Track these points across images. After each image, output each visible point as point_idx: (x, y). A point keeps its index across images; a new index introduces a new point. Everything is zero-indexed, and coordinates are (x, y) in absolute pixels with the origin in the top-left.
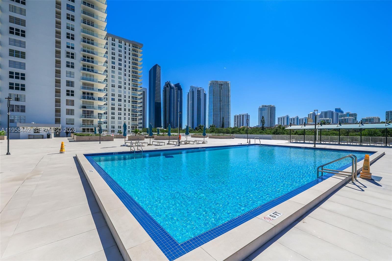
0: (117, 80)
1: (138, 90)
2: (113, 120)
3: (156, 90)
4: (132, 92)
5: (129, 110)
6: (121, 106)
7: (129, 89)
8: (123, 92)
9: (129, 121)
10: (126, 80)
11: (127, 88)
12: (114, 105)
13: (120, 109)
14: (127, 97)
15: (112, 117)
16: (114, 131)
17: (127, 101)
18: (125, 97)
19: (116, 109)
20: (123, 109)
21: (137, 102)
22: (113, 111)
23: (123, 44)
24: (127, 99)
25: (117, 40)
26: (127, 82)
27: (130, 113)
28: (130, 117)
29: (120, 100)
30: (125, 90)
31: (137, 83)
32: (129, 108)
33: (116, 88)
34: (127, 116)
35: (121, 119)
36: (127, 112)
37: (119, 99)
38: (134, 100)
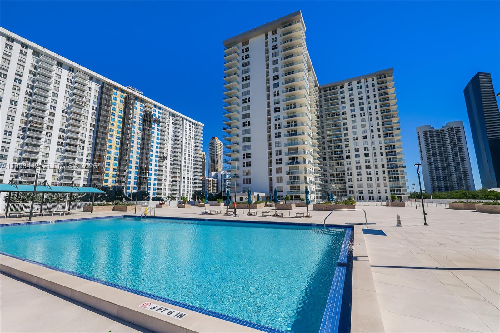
0: (359, 130)
1: (394, 134)
2: (360, 182)
3: (486, 117)
4: (384, 140)
5: (383, 166)
6: (369, 162)
7: (380, 137)
8: (370, 143)
9: (385, 182)
10: (372, 126)
11: (376, 136)
12: (359, 163)
13: (368, 167)
14: (378, 148)
15: (358, 179)
16: (363, 197)
17: (378, 154)
18: (374, 150)
19: (363, 167)
20: (373, 167)
21: (395, 151)
22: (359, 171)
23: (363, 84)
24: (378, 151)
25: (355, 83)
26: (375, 128)
27: (386, 170)
28: (387, 175)
29: (367, 155)
30: (373, 140)
31: (392, 124)
32: (383, 163)
33: (361, 141)
34: (381, 175)
35: (371, 180)
36: (380, 170)
37: (365, 154)
38: (390, 150)
